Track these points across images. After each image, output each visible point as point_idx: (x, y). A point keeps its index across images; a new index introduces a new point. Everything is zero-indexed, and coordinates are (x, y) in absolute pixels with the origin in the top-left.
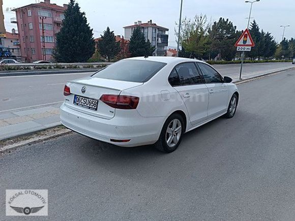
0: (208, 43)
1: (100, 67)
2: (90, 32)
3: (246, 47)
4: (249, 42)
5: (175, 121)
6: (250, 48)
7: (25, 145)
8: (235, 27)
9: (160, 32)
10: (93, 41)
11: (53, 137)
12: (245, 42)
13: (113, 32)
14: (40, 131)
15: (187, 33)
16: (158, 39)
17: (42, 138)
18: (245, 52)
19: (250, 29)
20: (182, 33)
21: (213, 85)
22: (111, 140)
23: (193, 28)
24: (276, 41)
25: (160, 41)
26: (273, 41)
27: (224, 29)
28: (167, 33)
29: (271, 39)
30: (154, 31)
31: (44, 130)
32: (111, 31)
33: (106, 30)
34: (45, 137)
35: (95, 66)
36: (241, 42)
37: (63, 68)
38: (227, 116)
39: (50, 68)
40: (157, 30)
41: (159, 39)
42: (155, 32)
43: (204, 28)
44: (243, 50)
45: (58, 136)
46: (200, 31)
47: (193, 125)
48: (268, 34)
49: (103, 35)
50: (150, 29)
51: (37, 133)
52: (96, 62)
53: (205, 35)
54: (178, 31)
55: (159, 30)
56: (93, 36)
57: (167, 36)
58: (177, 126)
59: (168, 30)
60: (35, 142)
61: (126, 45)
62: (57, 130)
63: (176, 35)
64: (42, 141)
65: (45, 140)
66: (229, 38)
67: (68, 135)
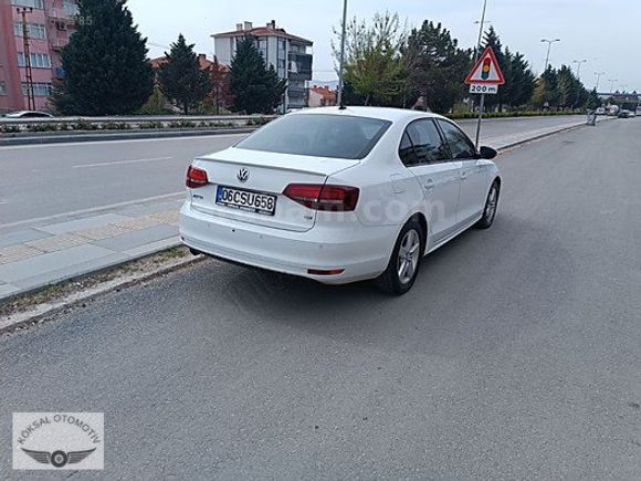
0: (402, 75)
1: (178, 126)
2: (139, 45)
3: (488, 86)
4: (494, 75)
5: (410, 234)
6: (496, 86)
7: (110, 291)
8: (456, 41)
9: (295, 48)
10: (148, 66)
11: (158, 275)
12: (485, 74)
13: (192, 46)
14: (127, 263)
15: (358, 52)
16: (290, 65)
17: (136, 276)
18: (486, 95)
19: (484, 46)
20: (347, 53)
21: (459, 164)
22: (310, 271)
23: (370, 42)
24: (534, 71)
25: (294, 69)
26: (528, 72)
27: (433, 45)
28: (309, 51)
29: (524, 67)
30: (281, 46)
31: (135, 260)
32: (187, 44)
33: (176, 42)
34: (143, 275)
35: (165, 124)
36: (477, 75)
37: (95, 128)
38: (482, 225)
39: (64, 128)
40: (287, 43)
41: (293, 64)
42: (285, 48)
43: (394, 43)
44: (481, 91)
45: (166, 272)
46: (384, 48)
47: (435, 242)
48: (518, 57)
49: (169, 53)
50: (272, 42)
51: (123, 266)
52: (155, 114)
53: (395, 56)
54: (338, 48)
55: (291, 45)
56: (148, 55)
57: (310, 57)
58: (413, 245)
59: (311, 44)
60: (126, 285)
61: (224, 76)
62: (162, 261)
63: (334, 58)
64: (139, 282)
65: (144, 280)
66: (443, 64)
67: (184, 270)
